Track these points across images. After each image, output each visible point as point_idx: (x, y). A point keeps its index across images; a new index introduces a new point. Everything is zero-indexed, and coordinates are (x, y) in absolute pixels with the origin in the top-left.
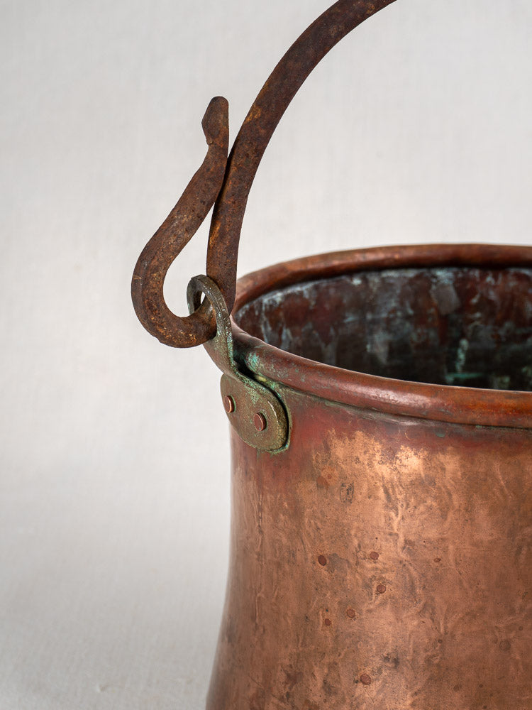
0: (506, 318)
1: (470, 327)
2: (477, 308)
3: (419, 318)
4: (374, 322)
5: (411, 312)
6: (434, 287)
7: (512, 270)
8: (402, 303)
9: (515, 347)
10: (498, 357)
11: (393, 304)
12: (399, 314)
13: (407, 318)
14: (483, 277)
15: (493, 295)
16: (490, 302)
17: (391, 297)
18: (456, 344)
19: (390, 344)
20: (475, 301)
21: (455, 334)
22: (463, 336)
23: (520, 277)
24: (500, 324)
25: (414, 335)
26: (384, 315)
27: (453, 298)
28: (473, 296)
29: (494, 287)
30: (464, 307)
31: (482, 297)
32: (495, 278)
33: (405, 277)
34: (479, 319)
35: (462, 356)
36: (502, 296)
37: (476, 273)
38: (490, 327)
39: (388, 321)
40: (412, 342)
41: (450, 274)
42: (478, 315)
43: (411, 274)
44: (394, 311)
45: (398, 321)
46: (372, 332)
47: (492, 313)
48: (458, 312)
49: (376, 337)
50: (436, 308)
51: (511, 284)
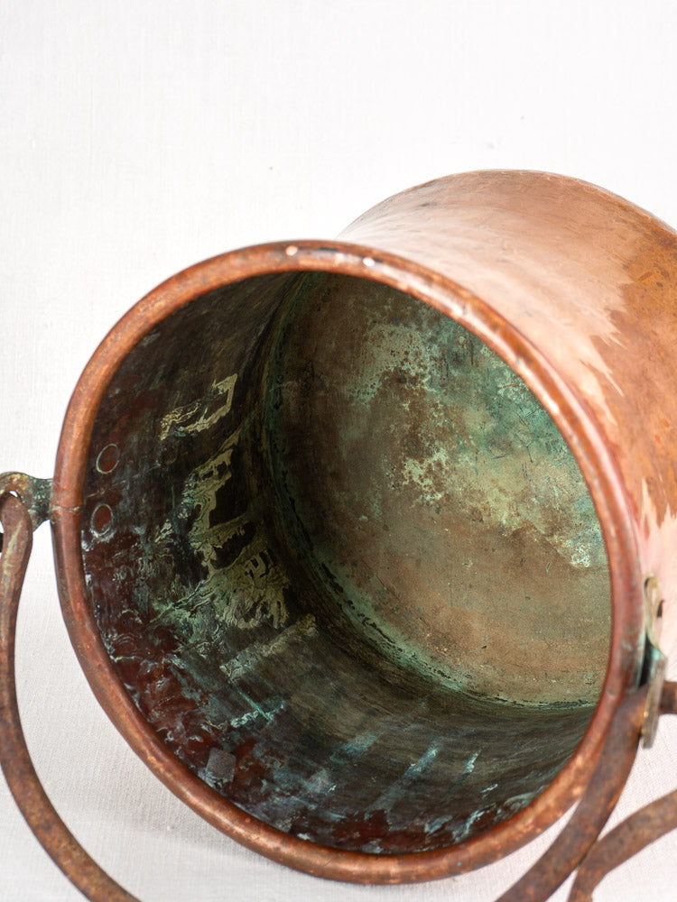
0: (183, 700)
1: (219, 727)
2: (200, 733)
3: (260, 772)
4: (311, 801)
5: (265, 783)
6: (225, 781)
8: (268, 794)
9: (197, 678)
10: (216, 687)
11: (277, 800)
12: (278, 790)
13: (271, 781)
15: (179, 726)
16: (186, 723)
17: (275, 805)
18: (241, 729)
19: (307, 777)
20: (198, 739)
21: (237, 737)
22: (231, 728)
24: (192, 702)
25: (278, 770)
26: (295, 798)
27: (214, 757)
28: (195, 742)
29: (172, 729)
30: (210, 744)
31: (188, 735)
32: (165, 732)
33: (248, 808)
34: (205, 724)
35: (245, 718)
36: (172, 715)
37: (176, 753)
38: (203, 711)
39: (294, 792)
40: (283, 764)
41: (202, 774)
42: (204, 727)
44: (281, 795)
45: (284, 786)
46: (320, 796)
47: (191, 716)
48: (220, 747)
49: (318, 790)
50: (237, 766)
51: (157, 715)
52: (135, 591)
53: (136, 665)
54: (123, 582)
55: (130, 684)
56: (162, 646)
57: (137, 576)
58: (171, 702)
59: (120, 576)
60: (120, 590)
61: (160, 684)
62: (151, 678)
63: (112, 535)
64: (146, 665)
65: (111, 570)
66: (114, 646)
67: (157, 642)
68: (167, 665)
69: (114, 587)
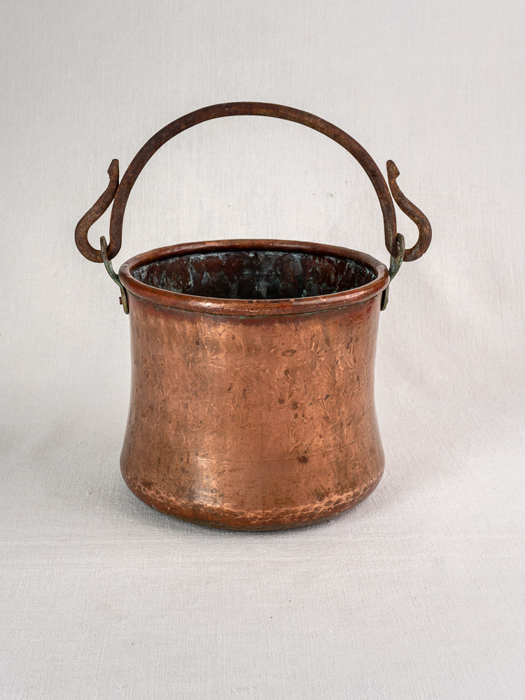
0: (323, 281)
1: (308, 284)
2: (311, 274)
3: (284, 277)
4: (260, 275)
5: (279, 273)
6: (291, 262)
7: (327, 257)
8: (275, 268)
11: (270, 268)
12: (273, 273)
13: (277, 275)
14: (314, 259)
15: (318, 269)
16: (317, 272)
17: (270, 264)
18: (301, 292)
19: (268, 288)
20: (310, 271)
21: (300, 286)
22: (304, 288)
23: (330, 261)
24: (320, 284)
25: (280, 284)
26: (265, 273)
27: (301, 269)
28: (310, 269)
29: (319, 265)
30: (305, 273)
31: (313, 268)
32: (320, 260)
33: (277, 256)
34: (312, 280)
36: (322, 269)
37: (312, 257)
38: (316, 285)
39: (268, 276)
40: (280, 288)
41: (299, 257)
42: (311, 278)
43: (281, 254)
44: (271, 271)
45: (273, 277)
46: (258, 281)
47: (318, 278)
48: (302, 275)
49: (261, 283)
50: (292, 272)
51: (326, 264)
53: (342, 273)
58: (325, 275)
61: (333, 277)
62: (336, 276)
66: (351, 268)
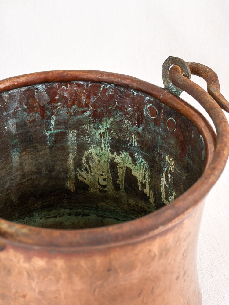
0: (73, 104)
1: (56, 110)
2: (58, 101)
3: (30, 109)
4: (7, 115)
5: (26, 107)
6: (36, 94)
7: (75, 82)
8: (21, 104)
9: (78, 117)
10: (70, 122)
11: (16, 105)
12: (20, 109)
13: (24, 110)
14: (60, 86)
15: (66, 94)
16: (65, 97)
17: (15, 102)
18: (50, 118)
19: (17, 124)
20: (57, 97)
21: (49, 114)
22: (53, 114)
23: (79, 85)
24: (70, 107)
25: (27, 117)
26: (12, 111)
27: (47, 98)
28: (56, 96)
29: (66, 90)
30: (52, 101)
31: (60, 95)
32: (67, 86)
33: (21, 91)
34: (60, 105)
35: (53, 123)
36: (70, 94)
37: (57, 84)
38: (65, 109)
39: (15, 113)
40: (28, 121)
41: (44, 86)
42: (59, 104)
43: (24, 89)
44: (17, 108)
45: (20, 112)
46: (7, 121)
47: (66, 102)
48: (49, 103)
49: (9, 122)
50: (38, 103)
51: (75, 89)
52: (121, 113)
53: (96, 94)
54: (127, 110)
55: (91, 86)
56: (96, 111)
57: (126, 117)
58: (75, 98)
59: (129, 109)
60: (124, 106)
61: (84, 99)
62: (88, 97)
63: (145, 113)
64: (93, 98)
65: (133, 106)
66: (107, 89)
67: (99, 110)
68: (89, 108)
69: (127, 104)
